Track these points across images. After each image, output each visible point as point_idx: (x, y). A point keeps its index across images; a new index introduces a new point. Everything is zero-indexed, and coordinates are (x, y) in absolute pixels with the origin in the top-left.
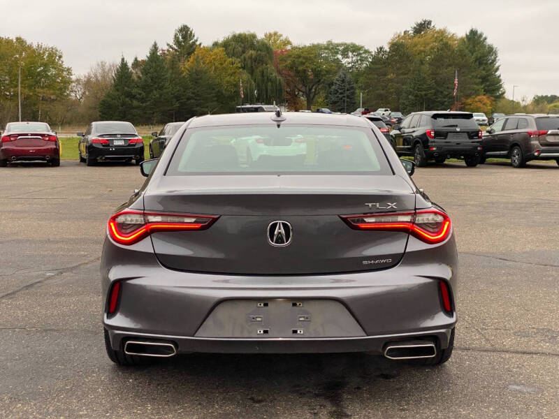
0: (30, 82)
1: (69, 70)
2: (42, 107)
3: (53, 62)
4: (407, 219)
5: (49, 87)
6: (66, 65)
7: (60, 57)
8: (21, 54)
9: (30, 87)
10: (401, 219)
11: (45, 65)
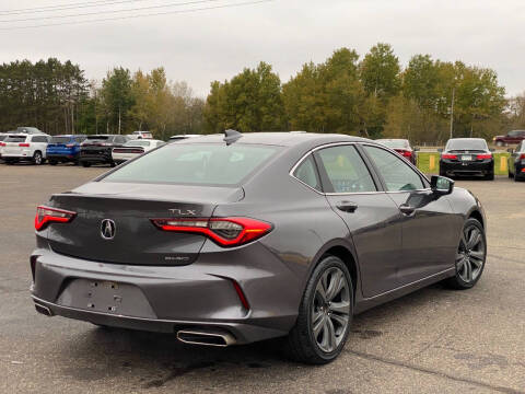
0: (466, 101)
1: (502, 89)
2: (474, 125)
3: (487, 83)
4: (205, 224)
5: (482, 105)
6: (499, 85)
7: (495, 77)
8: (459, 76)
9: (465, 107)
10: (198, 224)
11: (480, 86)
